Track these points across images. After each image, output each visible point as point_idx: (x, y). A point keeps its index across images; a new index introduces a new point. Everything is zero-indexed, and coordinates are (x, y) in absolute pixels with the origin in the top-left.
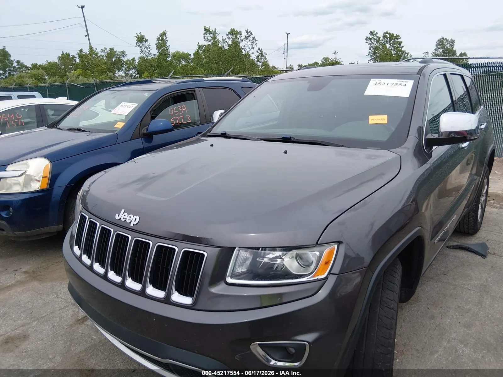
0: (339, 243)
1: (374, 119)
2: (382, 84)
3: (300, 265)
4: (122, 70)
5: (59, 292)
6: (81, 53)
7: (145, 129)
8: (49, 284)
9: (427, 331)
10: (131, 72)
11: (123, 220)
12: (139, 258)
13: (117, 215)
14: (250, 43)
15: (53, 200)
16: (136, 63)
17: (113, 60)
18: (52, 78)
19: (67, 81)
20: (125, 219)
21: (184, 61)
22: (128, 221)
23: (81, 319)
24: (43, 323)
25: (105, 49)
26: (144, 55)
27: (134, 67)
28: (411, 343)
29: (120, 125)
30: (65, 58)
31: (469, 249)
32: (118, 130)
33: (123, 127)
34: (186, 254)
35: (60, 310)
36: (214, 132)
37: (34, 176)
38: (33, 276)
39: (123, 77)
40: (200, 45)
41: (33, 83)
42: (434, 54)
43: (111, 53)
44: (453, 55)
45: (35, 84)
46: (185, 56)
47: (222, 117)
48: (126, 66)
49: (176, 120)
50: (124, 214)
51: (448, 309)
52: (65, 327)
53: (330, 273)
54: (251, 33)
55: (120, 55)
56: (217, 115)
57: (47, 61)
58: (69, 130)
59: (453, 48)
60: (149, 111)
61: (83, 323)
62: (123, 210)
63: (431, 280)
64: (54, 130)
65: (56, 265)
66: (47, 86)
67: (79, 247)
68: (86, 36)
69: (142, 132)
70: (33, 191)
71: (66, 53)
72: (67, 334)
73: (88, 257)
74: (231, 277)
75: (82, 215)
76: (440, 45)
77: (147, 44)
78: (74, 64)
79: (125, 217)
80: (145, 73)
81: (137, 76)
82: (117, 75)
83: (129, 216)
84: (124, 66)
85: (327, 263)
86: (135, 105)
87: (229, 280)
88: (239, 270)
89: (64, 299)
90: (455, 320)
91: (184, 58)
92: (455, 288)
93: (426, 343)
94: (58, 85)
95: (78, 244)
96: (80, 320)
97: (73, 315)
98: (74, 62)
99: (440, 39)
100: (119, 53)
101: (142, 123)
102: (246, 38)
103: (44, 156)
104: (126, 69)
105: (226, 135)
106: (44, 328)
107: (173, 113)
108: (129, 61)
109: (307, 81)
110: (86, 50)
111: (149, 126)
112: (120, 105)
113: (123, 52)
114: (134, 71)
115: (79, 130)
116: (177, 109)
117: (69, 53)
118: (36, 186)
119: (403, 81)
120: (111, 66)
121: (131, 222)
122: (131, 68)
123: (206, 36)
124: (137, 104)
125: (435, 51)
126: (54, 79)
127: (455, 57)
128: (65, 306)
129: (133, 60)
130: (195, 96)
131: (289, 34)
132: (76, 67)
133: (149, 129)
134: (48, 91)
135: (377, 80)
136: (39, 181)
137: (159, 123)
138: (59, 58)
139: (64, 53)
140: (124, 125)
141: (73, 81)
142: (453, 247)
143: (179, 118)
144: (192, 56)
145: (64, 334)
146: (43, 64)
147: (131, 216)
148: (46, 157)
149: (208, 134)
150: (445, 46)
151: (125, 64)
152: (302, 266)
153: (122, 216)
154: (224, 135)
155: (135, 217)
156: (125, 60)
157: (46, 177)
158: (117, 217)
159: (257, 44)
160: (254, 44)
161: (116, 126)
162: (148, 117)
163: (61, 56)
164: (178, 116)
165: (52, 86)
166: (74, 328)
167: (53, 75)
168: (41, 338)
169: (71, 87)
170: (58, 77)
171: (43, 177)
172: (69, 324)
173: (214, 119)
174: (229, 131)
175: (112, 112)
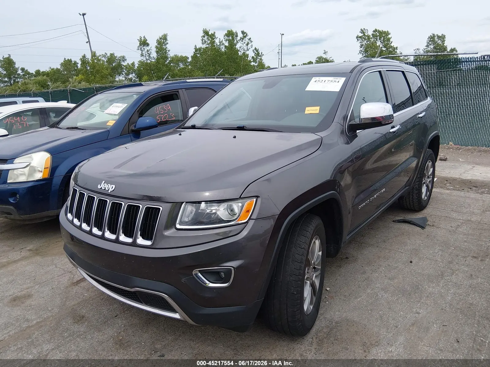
0: (257, 197)
1: (309, 110)
2: (320, 81)
3: (230, 214)
4: (123, 74)
5: (58, 263)
6: (84, 58)
7: (133, 126)
8: (50, 258)
9: (357, 283)
10: (130, 76)
11: (103, 188)
12: (115, 216)
13: (99, 185)
14: (245, 45)
15: (53, 189)
16: (136, 68)
17: (114, 65)
18: (55, 84)
19: (69, 87)
20: (105, 188)
21: (182, 64)
22: (107, 189)
23: (76, 282)
24: (43, 286)
25: (105, 54)
26: (145, 59)
27: (134, 71)
28: (341, 291)
29: (111, 123)
30: (68, 64)
31: (411, 222)
32: (110, 127)
33: (114, 124)
34: (148, 209)
35: (58, 276)
36: (187, 125)
37: (38, 168)
38: (36, 252)
39: (123, 81)
40: (198, 47)
41: (37, 89)
42: (425, 51)
43: (111, 58)
44: (444, 51)
45: (38, 90)
46: (183, 59)
47: (195, 112)
48: (126, 70)
49: (161, 118)
50: (105, 184)
51: (379, 267)
52: (62, 289)
53: (250, 219)
54: (247, 34)
55: (120, 60)
56: (191, 111)
57: (50, 68)
58: (68, 128)
59: (444, 44)
60: (137, 110)
61: (77, 285)
62: (104, 182)
63: (371, 246)
64: (54, 129)
65: (56, 244)
66: (50, 91)
67: (72, 214)
68: (87, 42)
69: (131, 128)
70: (36, 180)
71: (68, 59)
72: (63, 293)
73: (78, 220)
74: (180, 225)
75: (74, 189)
76: (430, 41)
77: (148, 48)
78: (76, 70)
79: (105, 186)
80: (145, 76)
81: (136, 80)
82: (117, 79)
83: (108, 185)
84: (124, 70)
85: (248, 211)
86: (124, 105)
87: (178, 226)
88: (186, 220)
89: (61, 268)
90: (383, 274)
91: (182, 62)
92: (390, 251)
93: (353, 291)
94: (60, 91)
95: (71, 212)
96: (74, 283)
97: (69, 280)
98: (76, 68)
99: (431, 36)
100: (120, 58)
101: (131, 121)
102: (242, 39)
103: (45, 150)
104: (126, 74)
105: (195, 127)
106: (45, 290)
107: (158, 111)
108: (129, 65)
109: (264, 81)
110: (89, 56)
111: (137, 123)
112: (112, 105)
113: (123, 57)
114: (134, 75)
115: (76, 128)
116: (163, 108)
117: (71, 59)
118: (39, 176)
119: (337, 79)
120: (112, 71)
121: (109, 190)
122: (131, 72)
123: (204, 39)
124: (126, 105)
125: (426, 48)
126: (56, 85)
127: (445, 53)
128: (62, 273)
129: (133, 64)
130: (179, 96)
131: (283, 34)
132: (78, 72)
133: (136, 126)
134: (51, 96)
135: (317, 78)
136: (41, 172)
137: (146, 120)
138: (62, 64)
139: (66, 59)
140: (115, 123)
141: (75, 87)
142: (398, 221)
143: (164, 116)
144: (190, 60)
145: (61, 293)
146: (46, 70)
147: (110, 185)
148: (48, 151)
149: (182, 127)
150: (436, 42)
151: (125, 69)
152: (231, 215)
153: (103, 186)
154: (193, 127)
155: (112, 186)
156: (124, 65)
157: (47, 168)
158: (99, 187)
159: (252, 45)
160: (249, 45)
161: (108, 124)
162: (136, 115)
163: (63, 62)
164: (163, 114)
165: (55, 91)
166: (69, 289)
167: (56, 81)
168: (43, 296)
169: (73, 92)
170: (60, 82)
171: (45, 168)
172: (65, 286)
173: (189, 114)
174: (198, 124)
175: (105, 112)
